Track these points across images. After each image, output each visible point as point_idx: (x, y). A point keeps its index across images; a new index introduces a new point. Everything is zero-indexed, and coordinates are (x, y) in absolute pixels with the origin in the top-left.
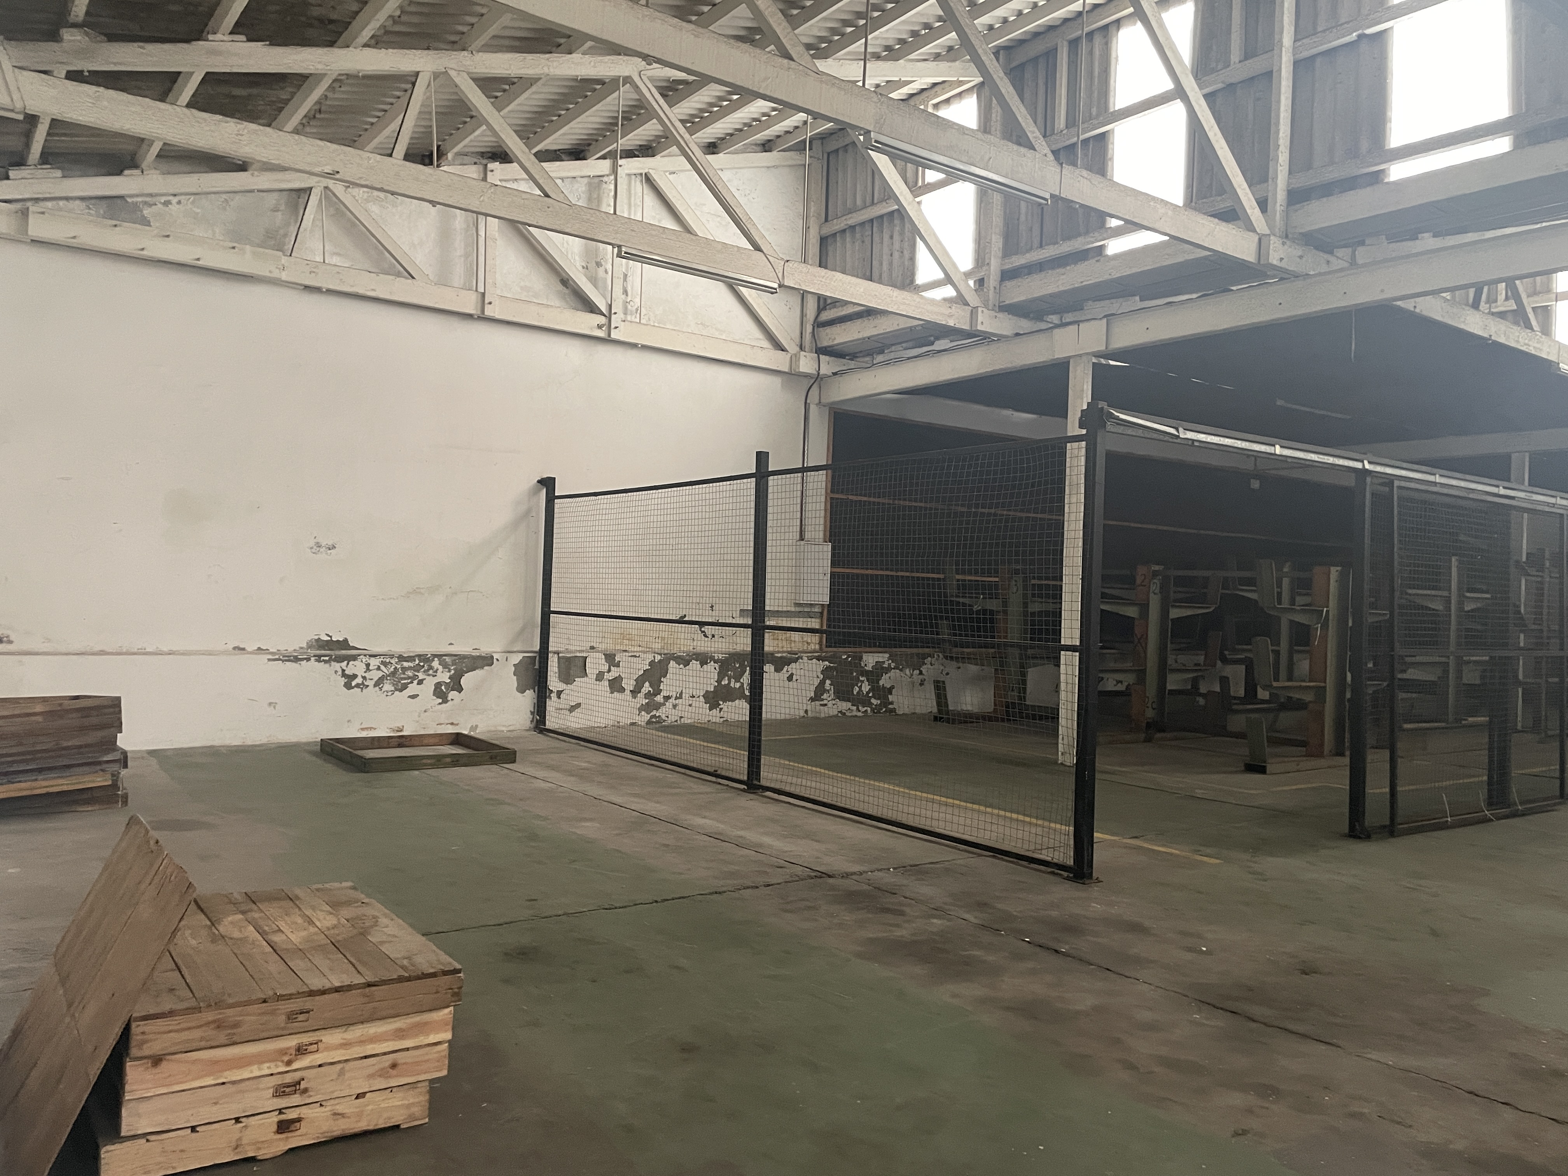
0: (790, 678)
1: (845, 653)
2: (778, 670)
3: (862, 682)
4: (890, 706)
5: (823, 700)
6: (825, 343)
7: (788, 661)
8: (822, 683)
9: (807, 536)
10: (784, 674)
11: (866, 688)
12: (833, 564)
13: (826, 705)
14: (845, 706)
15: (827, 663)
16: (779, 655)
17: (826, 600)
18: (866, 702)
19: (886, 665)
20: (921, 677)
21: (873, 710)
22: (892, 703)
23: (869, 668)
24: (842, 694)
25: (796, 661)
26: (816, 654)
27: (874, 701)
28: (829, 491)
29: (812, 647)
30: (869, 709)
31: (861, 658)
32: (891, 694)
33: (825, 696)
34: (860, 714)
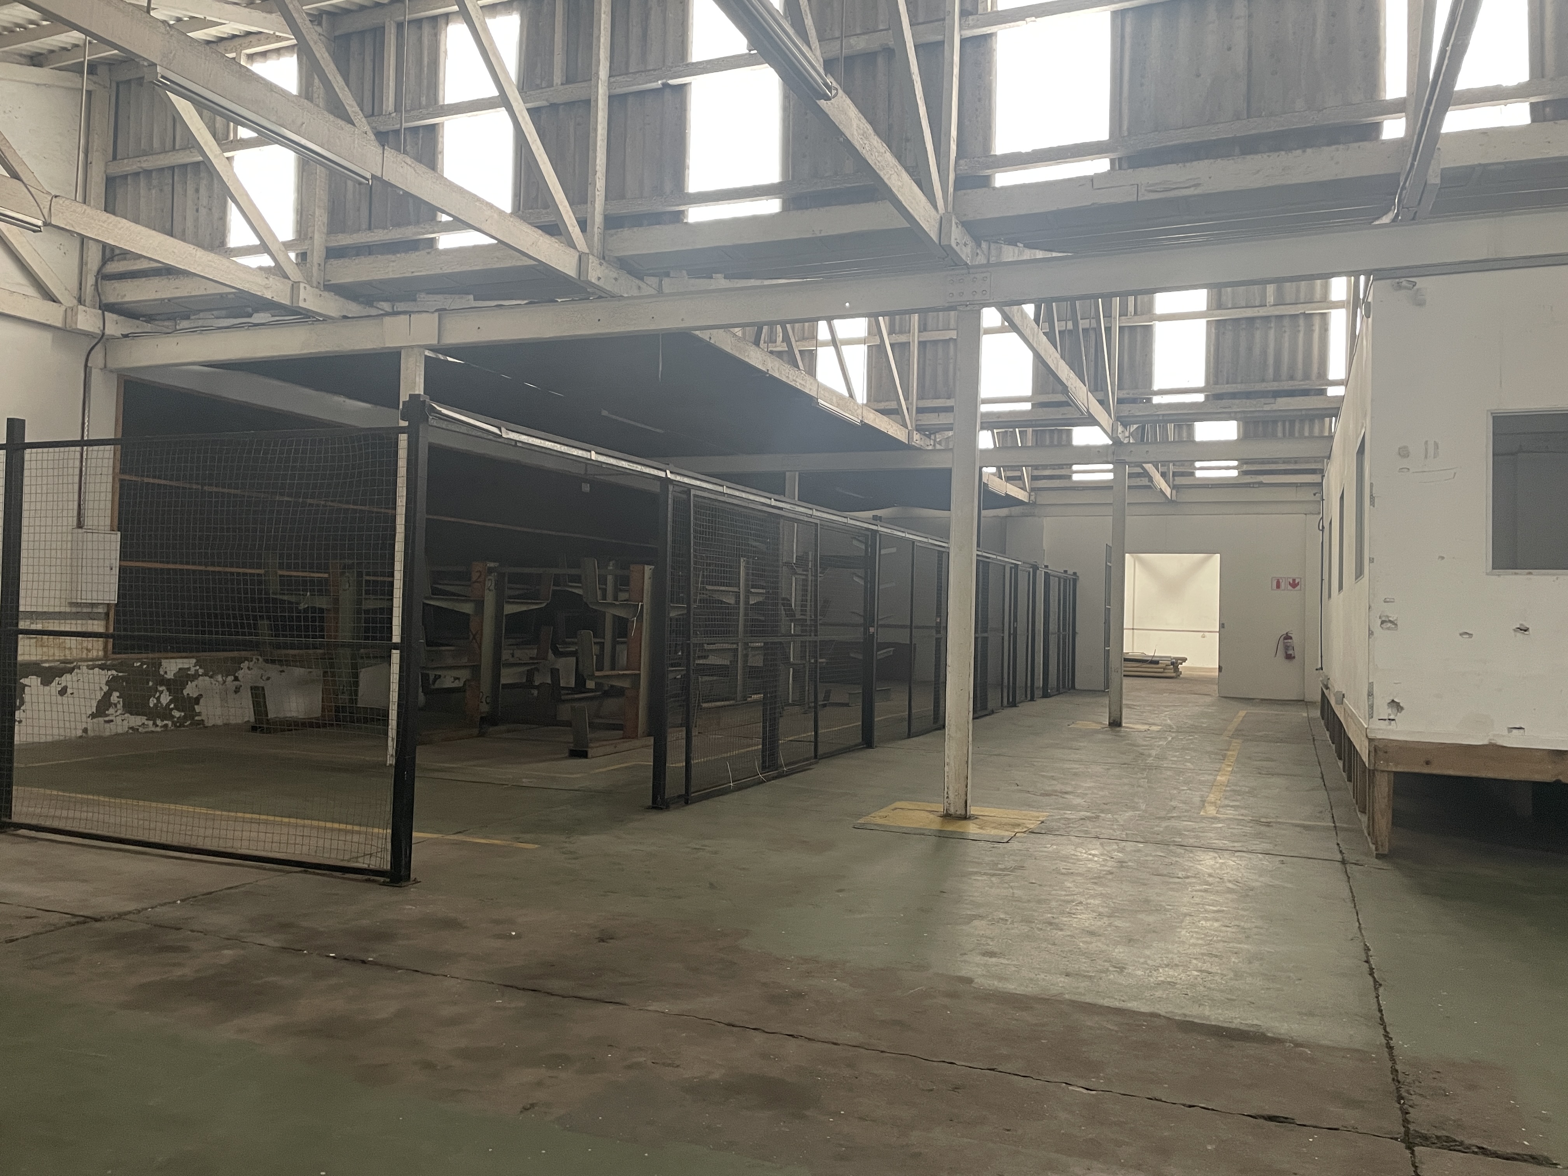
0: (63, 692)
1: (138, 660)
2: (46, 682)
3: (161, 692)
4: (197, 718)
5: (108, 715)
6: (112, 299)
7: (61, 672)
8: (107, 695)
9: (88, 522)
10: (55, 687)
11: (165, 698)
12: (123, 556)
13: (112, 721)
14: (136, 721)
15: (114, 672)
16: (47, 665)
17: (112, 597)
18: (165, 714)
19: (192, 672)
20: (236, 683)
21: (174, 724)
22: (199, 714)
23: (170, 676)
24: (132, 707)
25: (71, 671)
26: (100, 663)
27: (176, 714)
28: (117, 470)
29: (94, 654)
30: (170, 723)
31: (160, 665)
32: (198, 704)
33: (111, 711)
34: (158, 729)
